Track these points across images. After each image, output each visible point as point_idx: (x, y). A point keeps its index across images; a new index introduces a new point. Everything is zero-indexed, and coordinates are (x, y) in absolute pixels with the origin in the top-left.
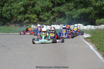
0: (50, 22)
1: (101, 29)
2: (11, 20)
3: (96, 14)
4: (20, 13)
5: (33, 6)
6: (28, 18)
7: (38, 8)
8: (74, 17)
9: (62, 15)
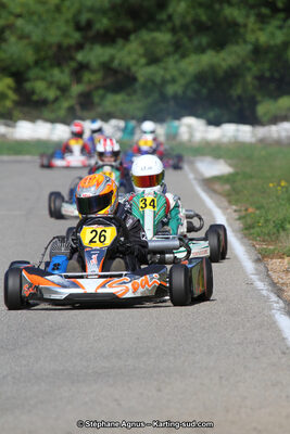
0: (69, 109)
3: (261, 77)
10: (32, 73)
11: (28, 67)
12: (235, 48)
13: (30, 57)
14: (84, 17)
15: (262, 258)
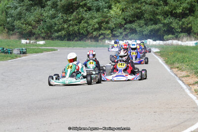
0: (123, 38)
1: (168, 44)
2: (87, 35)
3: (164, 31)
4: (96, 30)
5: (107, 23)
6: (102, 34)
7: (111, 25)
8: (144, 33)
9: (133, 31)
10: (114, 29)
11: (113, 28)
12: (160, 25)
13: (114, 26)
14: (126, 18)
15: (171, 68)
